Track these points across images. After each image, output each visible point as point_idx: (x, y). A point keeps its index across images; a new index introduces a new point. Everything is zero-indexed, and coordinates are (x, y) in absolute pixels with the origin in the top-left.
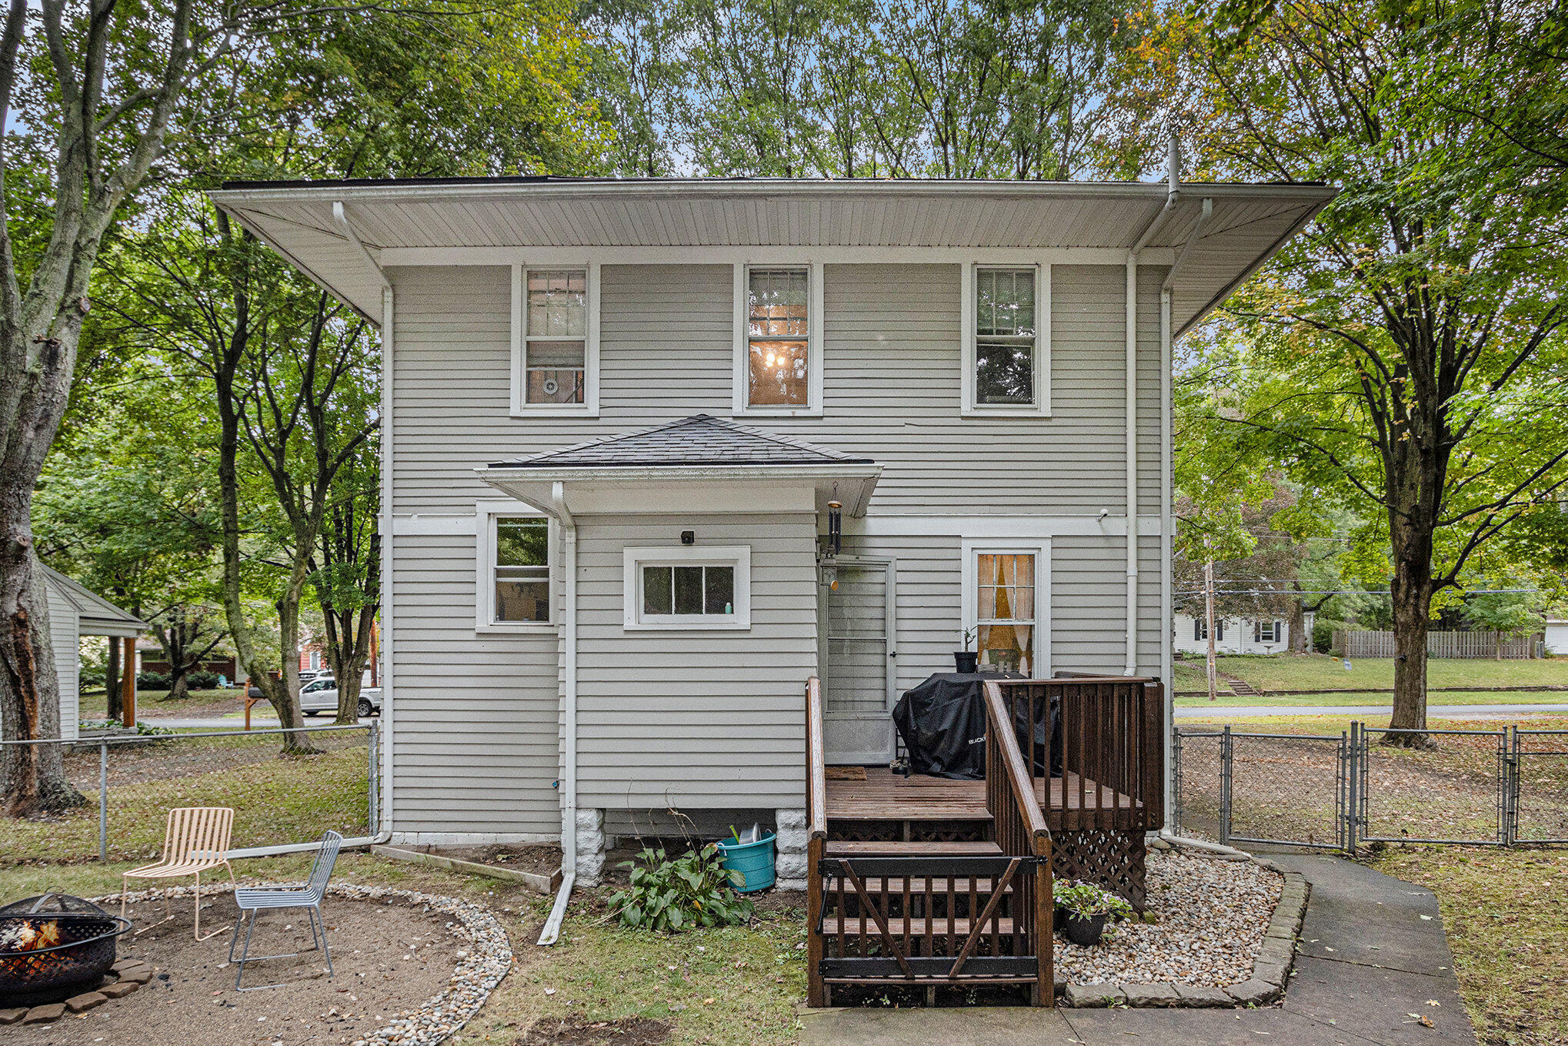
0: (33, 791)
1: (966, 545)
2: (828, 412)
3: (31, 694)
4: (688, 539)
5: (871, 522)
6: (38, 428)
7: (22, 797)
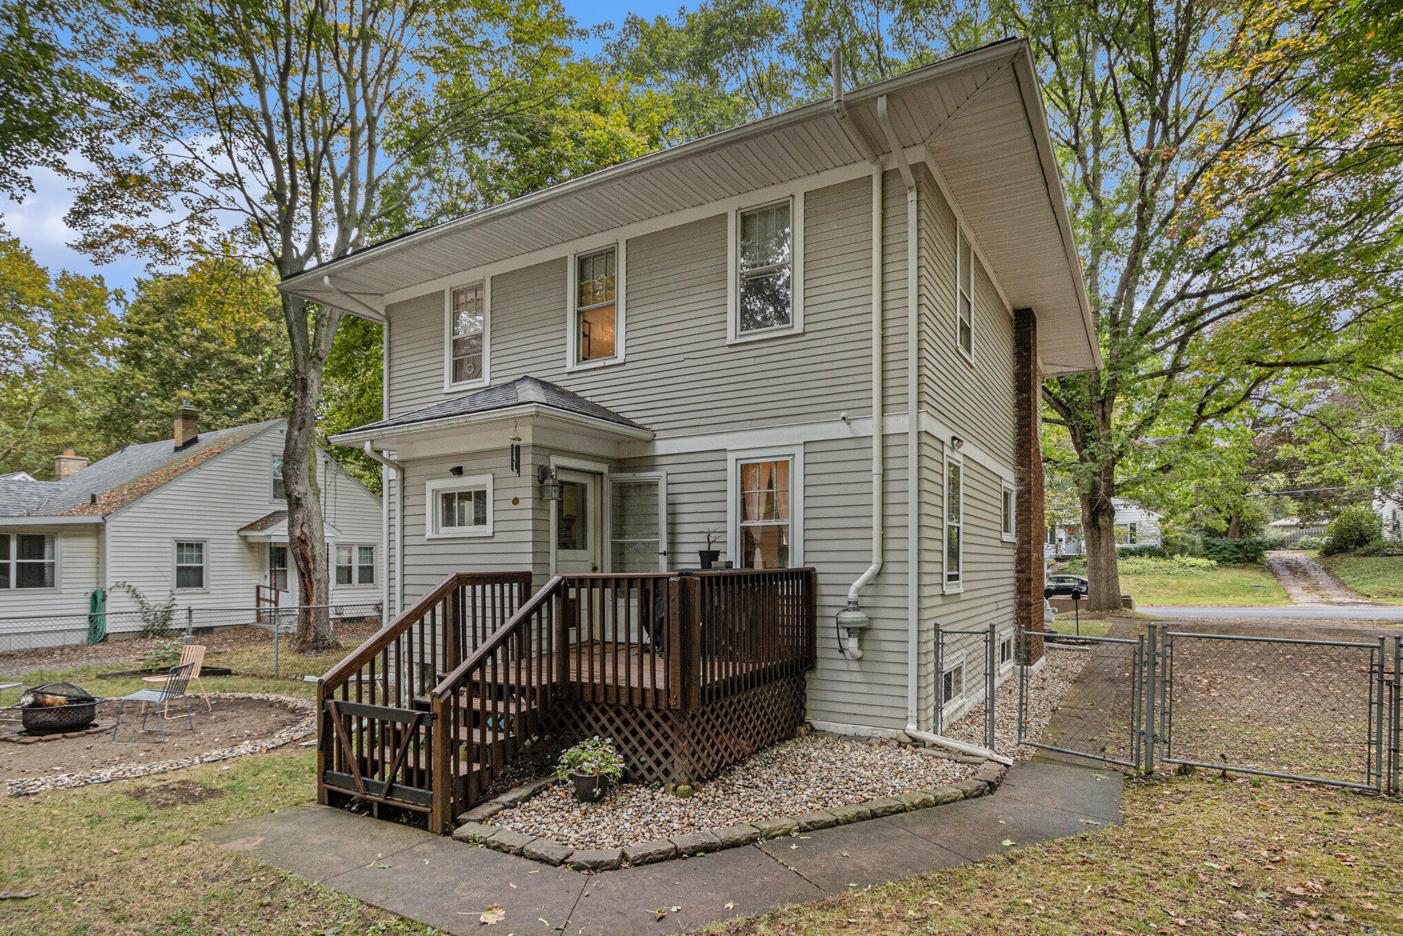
0: (310, 639)
1: (731, 457)
2: (629, 358)
3: (311, 582)
4: (458, 471)
5: (658, 443)
6: (300, 429)
7: (304, 642)
